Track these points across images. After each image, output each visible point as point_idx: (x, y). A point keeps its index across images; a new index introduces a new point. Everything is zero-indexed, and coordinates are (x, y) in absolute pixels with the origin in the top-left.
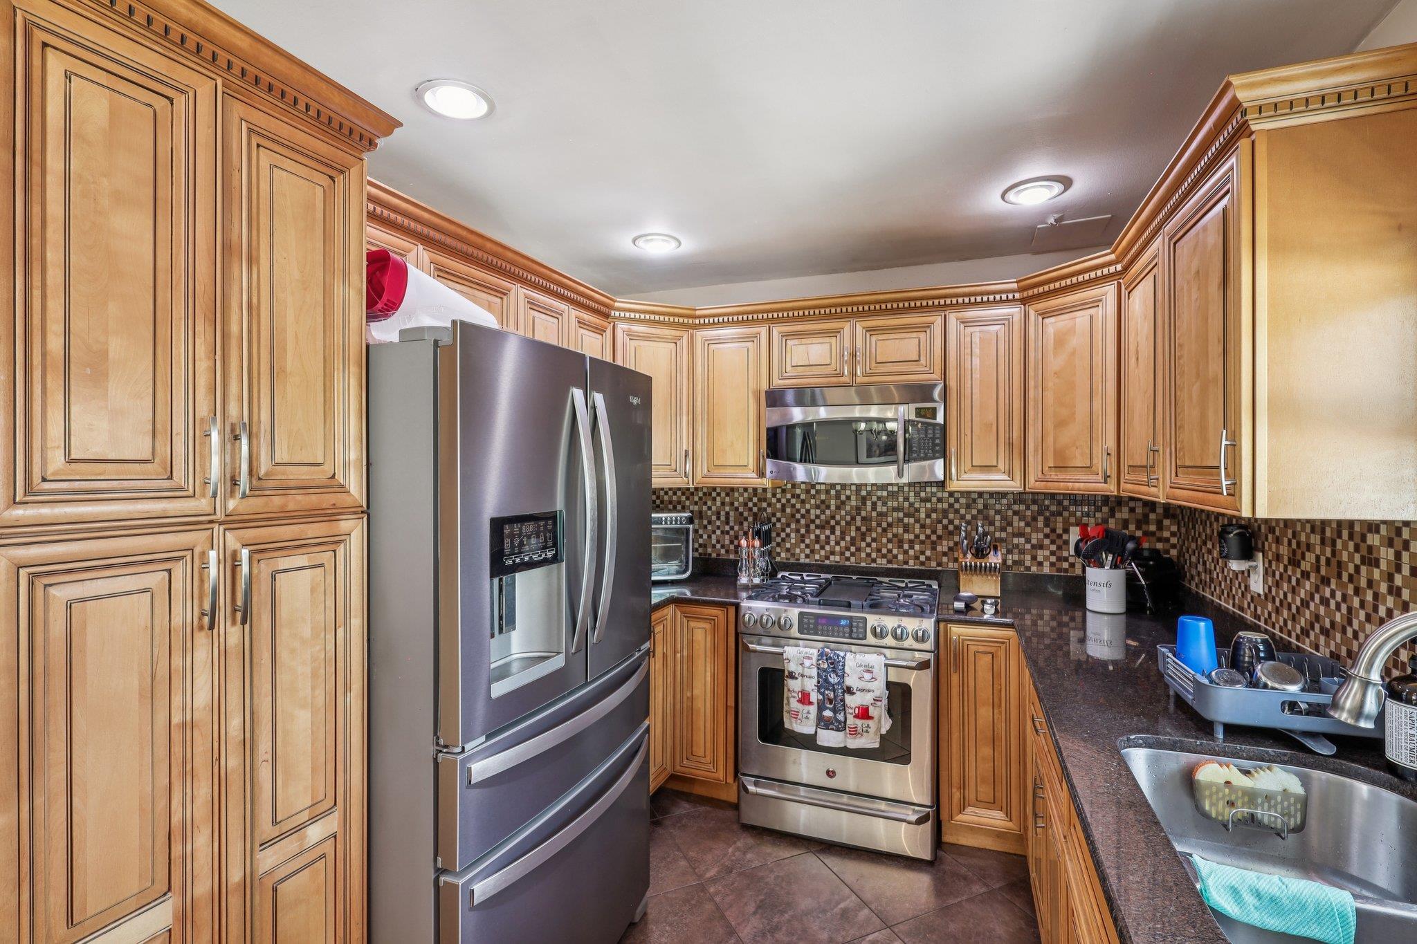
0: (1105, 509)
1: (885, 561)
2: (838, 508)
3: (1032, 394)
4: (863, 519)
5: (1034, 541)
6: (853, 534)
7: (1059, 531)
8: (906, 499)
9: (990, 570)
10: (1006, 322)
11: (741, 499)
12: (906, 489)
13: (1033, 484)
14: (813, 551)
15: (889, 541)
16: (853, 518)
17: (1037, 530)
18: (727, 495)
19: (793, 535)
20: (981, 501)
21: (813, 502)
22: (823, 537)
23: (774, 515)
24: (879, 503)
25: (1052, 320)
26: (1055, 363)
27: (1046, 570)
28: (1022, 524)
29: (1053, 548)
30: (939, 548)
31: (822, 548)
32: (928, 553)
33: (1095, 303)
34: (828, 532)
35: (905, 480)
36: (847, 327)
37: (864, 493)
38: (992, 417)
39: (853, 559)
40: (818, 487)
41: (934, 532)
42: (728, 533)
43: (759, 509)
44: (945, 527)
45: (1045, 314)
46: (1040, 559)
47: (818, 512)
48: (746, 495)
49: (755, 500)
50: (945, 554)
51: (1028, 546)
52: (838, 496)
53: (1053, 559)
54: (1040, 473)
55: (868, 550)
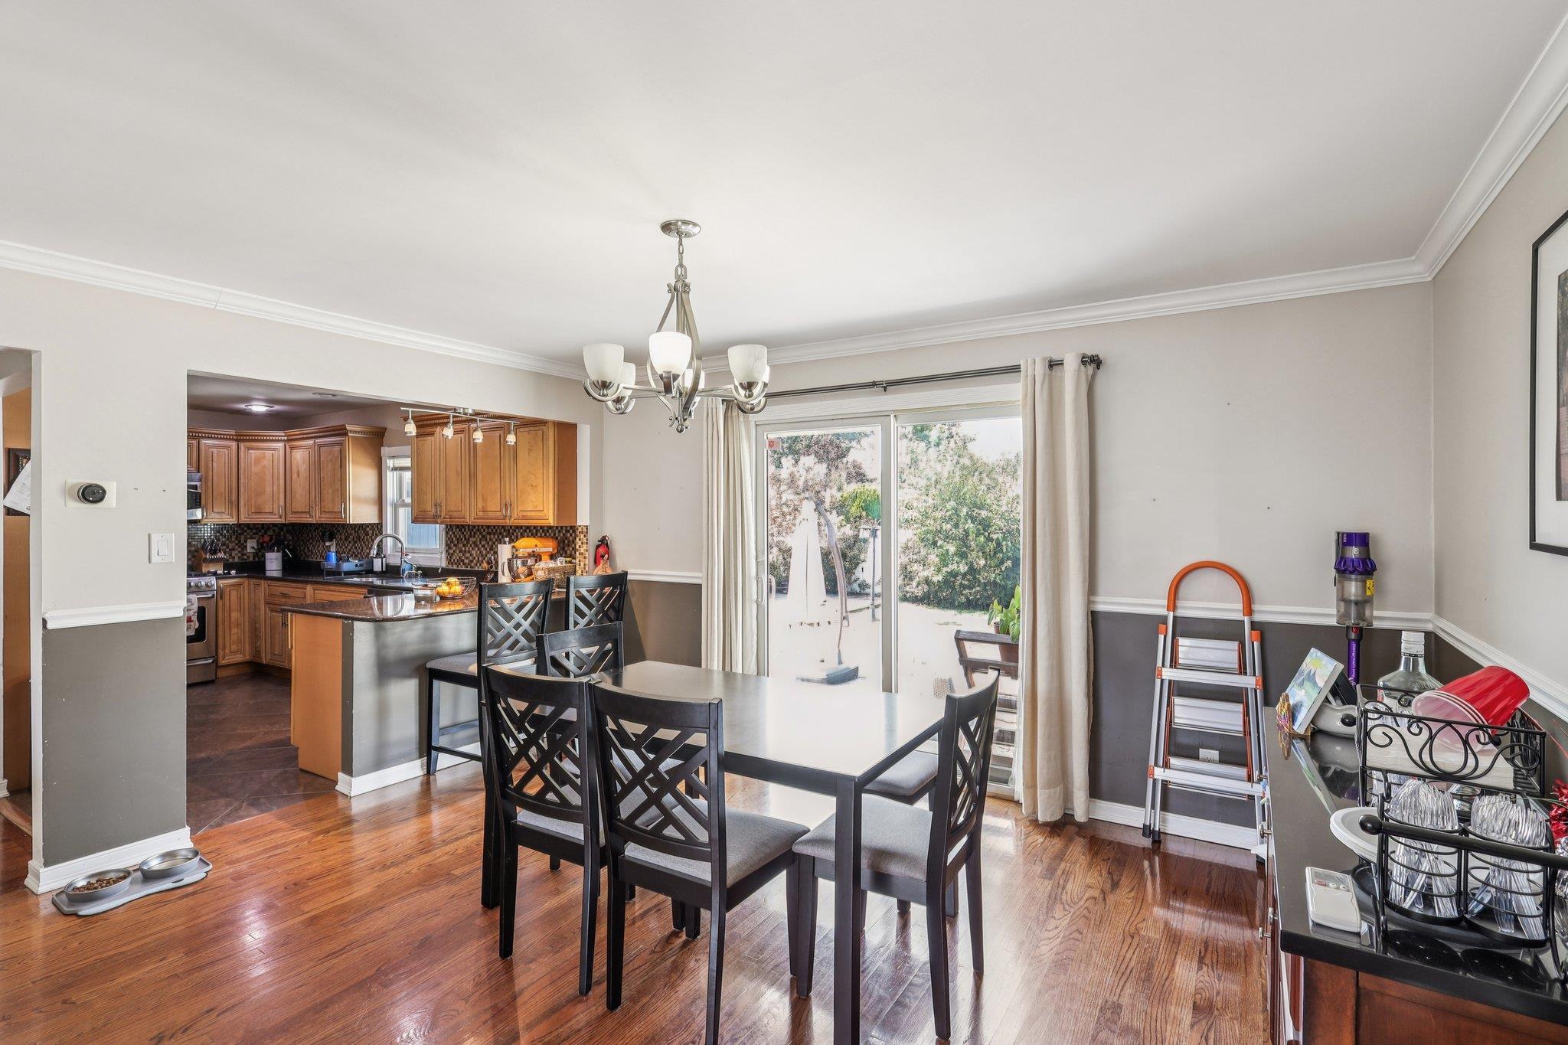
0: (263, 531)
3: (242, 481)
5: (230, 547)
7: (242, 542)
10: (229, 448)
13: (244, 519)
17: (231, 542)
25: (253, 451)
26: (255, 469)
27: (236, 560)
29: (240, 550)
33: (273, 449)
38: (223, 490)
45: (248, 448)
46: (233, 555)
51: (227, 550)
53: (240, 555)
54: (246, 515)
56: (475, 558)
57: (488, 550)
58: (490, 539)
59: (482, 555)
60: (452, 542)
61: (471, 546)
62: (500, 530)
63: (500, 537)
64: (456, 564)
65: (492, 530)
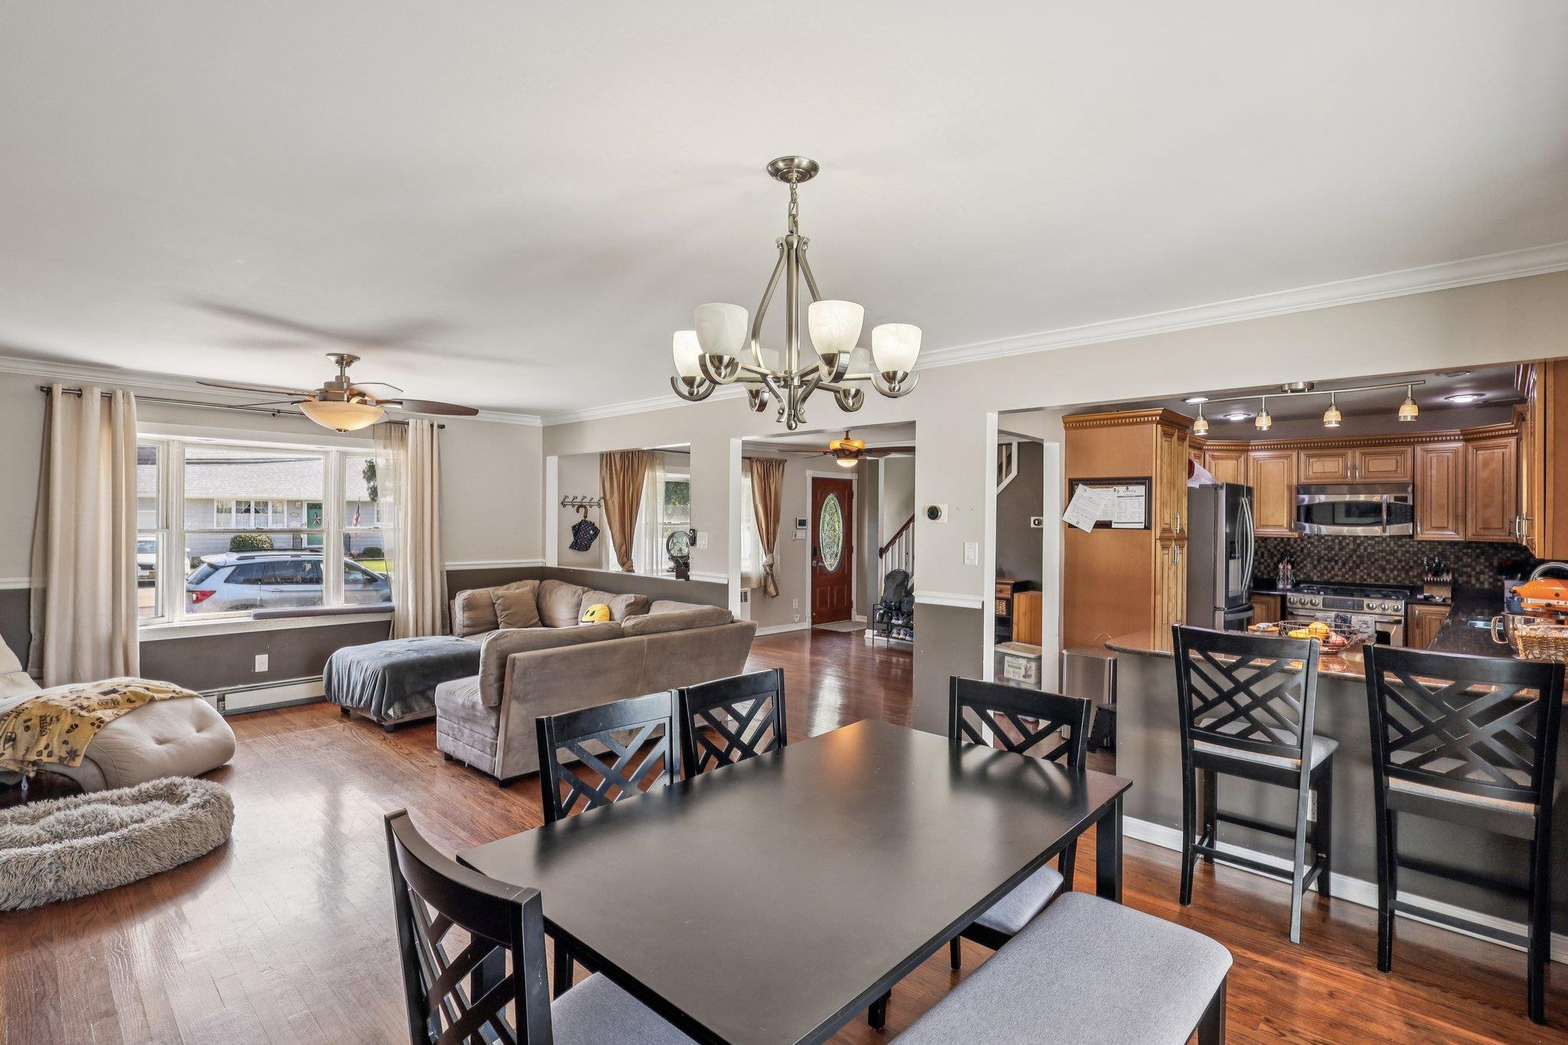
1: (1373, 580)
2: (1340, 550)
3: (1470, 489)
4: (1358, 557)
6: (1351, 565)
8: (1388, 545)
9: (1444, 584)
10: (1456, 452)
11: (1272, 545)
12: (1388, 539)
13: (1470, 536)
14: (1322, 574)
15: (1376, 569)
16: (1351, 556)
17: (1480, 564)
18: (1263, 542)
19: (1309, 565)
20: (1440, 547)
21: (1323, 546)
22: (1329, 567)
23: (1295, 553)
24: (1369, 548)
25: (1482, 452)
26: (1483, 474)
27: (1486, 586)
28: (1469, 560)
30: (1411, 573)
31: (1329, 572)
32: (1403, 576)
33: (1505, 447)
34: (1333, 564)
35: (1387, 534)
36: (1350, 453)
37: (1358, 542)
38: (1445, 501)
39: (1350, 579)
40: (1326, 538)
41: (1407, 564)
42: (1263, 563)
43: (1285, 550)
44: (1415, 562)
45: (1477, 449)
47: (1326, 552)
48: (1276, 542)
49: (1282, 545)
50: (1414, 577)
51: (1473, 573)
52: (1340, 543)
53: (1491, 580)
54: (1474, 531)
55: (1362, 574)
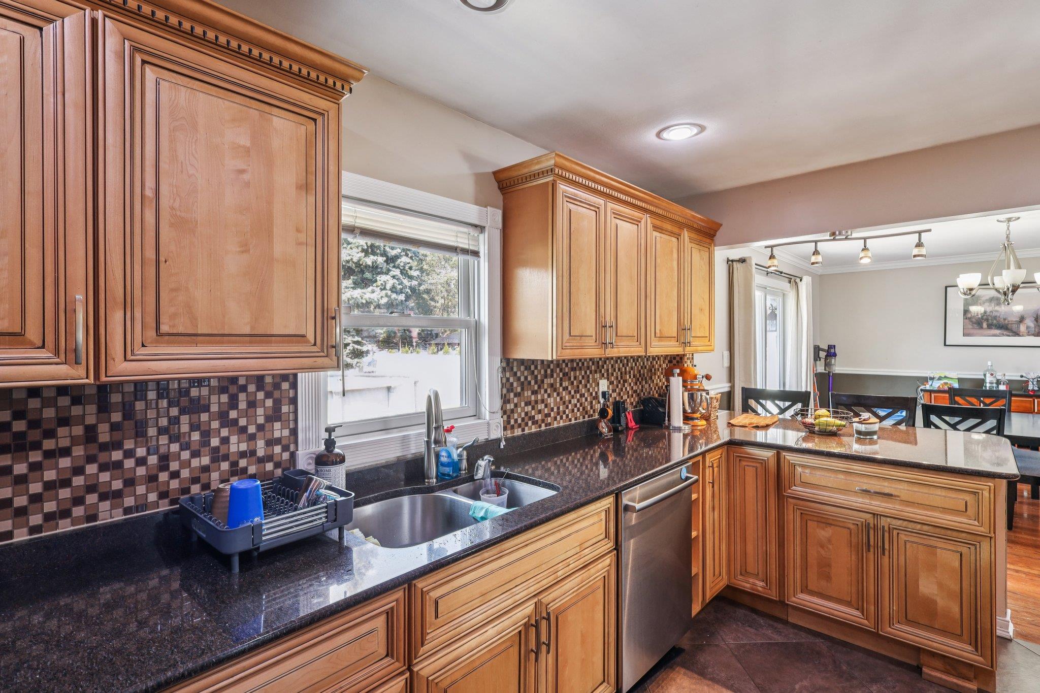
56: (552, 409)
57: (573, 392)
58: (575, 378)
59: (564, 403)
60: (511, 390)
61: (546, 391)
62: (588, 363)
63: (588, 372)
64: (520, 426)
65: (578, 364)
